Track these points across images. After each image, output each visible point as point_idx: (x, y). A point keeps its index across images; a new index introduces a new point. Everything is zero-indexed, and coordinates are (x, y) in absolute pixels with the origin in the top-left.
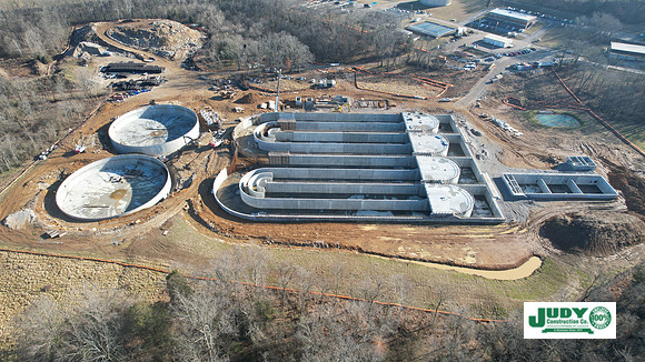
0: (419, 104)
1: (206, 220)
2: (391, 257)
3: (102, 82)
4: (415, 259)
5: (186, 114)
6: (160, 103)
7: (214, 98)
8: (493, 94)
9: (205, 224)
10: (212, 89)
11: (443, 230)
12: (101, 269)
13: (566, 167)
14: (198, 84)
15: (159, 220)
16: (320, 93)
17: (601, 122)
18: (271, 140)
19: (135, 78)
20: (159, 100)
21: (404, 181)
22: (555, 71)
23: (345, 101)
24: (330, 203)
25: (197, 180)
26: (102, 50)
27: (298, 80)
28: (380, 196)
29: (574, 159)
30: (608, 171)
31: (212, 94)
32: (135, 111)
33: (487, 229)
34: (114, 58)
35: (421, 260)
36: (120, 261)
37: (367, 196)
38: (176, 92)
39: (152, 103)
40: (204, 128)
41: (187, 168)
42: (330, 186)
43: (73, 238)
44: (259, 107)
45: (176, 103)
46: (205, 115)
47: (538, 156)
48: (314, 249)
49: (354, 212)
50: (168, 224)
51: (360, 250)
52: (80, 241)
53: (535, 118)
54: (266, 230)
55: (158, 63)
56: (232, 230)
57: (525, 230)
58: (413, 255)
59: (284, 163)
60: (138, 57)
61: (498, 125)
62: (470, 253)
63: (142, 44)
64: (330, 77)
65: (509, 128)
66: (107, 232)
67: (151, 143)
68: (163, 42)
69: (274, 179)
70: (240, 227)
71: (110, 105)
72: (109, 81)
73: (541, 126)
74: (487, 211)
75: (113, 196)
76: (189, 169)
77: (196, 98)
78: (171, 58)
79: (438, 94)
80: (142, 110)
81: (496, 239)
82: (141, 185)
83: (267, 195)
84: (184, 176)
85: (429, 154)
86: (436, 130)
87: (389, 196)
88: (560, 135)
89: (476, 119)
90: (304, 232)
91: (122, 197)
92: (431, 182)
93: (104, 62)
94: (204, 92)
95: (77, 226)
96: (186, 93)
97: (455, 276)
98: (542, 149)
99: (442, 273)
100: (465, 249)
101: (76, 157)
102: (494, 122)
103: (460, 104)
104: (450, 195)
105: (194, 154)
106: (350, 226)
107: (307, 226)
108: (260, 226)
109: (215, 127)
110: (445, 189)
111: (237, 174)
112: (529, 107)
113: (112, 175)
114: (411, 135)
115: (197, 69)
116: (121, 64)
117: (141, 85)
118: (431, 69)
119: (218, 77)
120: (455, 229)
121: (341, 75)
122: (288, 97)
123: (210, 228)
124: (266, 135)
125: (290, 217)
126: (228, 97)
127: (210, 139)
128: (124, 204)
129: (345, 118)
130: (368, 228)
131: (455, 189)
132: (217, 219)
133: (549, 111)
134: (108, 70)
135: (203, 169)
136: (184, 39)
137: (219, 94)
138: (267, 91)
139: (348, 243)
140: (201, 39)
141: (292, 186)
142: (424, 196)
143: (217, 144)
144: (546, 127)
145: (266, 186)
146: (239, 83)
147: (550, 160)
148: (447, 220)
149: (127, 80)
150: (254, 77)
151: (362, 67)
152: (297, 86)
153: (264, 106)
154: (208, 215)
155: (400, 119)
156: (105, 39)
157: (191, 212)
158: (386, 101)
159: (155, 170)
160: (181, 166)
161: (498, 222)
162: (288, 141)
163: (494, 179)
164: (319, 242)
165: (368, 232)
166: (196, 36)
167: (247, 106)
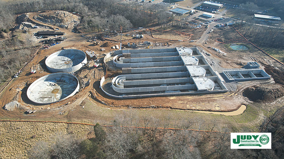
0: (181, 44)
1: (100, 100)
2: (185, 110)
3: (36, 41)
4: (195, 110)
5: (79, 53)
6: (66, 49)
7: (90, 45)
8: (211, 38)
9: (100, 102)
10: (88, 41)
11: (203, 97)
12: (58, 126)
13: (247, 67)
14: (81, 39)
15: (79, 101)
16: (138, 41)
17: (256, 47)
18: (121, 63)
19: (52, 38)
21: (182, 77)
22: (234, 27)
23: (149, 43)
24: (153, 89)
25: (92, 82)
26: (33, 26)
27: (126, 35)
28: (174, 84)
29: (250, 63)
30: (264, 67)
31: (89, 43)
32: (56, 53)
33: (221, 95)
34: (39, 29)
35: (197, 110)
36: (65, 121)
37: (168, 84)
38: (72, 43)
39: (63, 49)
40: (89, 59)
41: (85, 77)
42: (152, 81)
43: (40, 113)
44: (112, 48)
45: (73, 48)
46: (88, 53)
47: (235, 63)
48: (151, 109)
49: (164, 92)
50: (83, 103)
51: (171, 108)
52: (44, 114)
53: (230, 47)
54: (128, 102)
55: (60, 30)
56: (113, 103)
57: (237, 94)
58: (194, 108)
59: (129, 72)
60: (51, 28)
61: (216, 51)
62: (217, 105)
63: (52, 22)
64: (140, 33)
65: (221, 52)
66: (56, 109)
67: (65, 67)
68: (62, 21)
69: (126, 80)
70: (116, 102)
71: (42, 51)
72: (39, 40)
73: (233, 50)
74: (219, 87)
75: (53, 92)
76: (86, 78)
77: (82, 45)
78: (67, 28)
79: (188, 39)
80: (59, 52)
81: (226, 99)
82: (65, 86)
83: (125, 87)
84: (85, 81)
85: (191, 65)
86: (191, 54)
87: (177, 84)
88: (242, 54)
89: (207, 49)
90: (145, 102)
91: (57, 92)
92: (195, 76)
93: (36, 31)
94: (84, 43)
95: (40, 107)
96: (76, 44)
97: (213, 116)
98: (236, 60)
99: (207, 115)
100: (215, 104)
101: (32, 75)
102: (214, 50)
103: (199, 42)
104: (204, 81)
105: (87, 71)
106: (164, 98)
107: (146, 99)
108: (125, 101)
109: (94, 58)
110: (201, 79)
111: (109, 79)
112: (226, 42)
113: (51, 82)
114: (182, 57)
115: (79, 32)
116: (43, 32)
117: (55, 41)
118: (183, 28)
119: (90, 36)
120: (209, 96)
121: (144, 32)
122: (124, 43)
123: (102, 103)
124: (118, 60)
125: (138, 96)
126: (97, 45)
127: (92, 64)
128: (59, 96)
129: (151, 51)
130: (172, 98)
131: (206, 79)
132: (105, 99)
133: (235, 44)
134: (38, 35)
135: (93, 77)
136: (71, 19)
137: (92, 43)
138: (114, 41)
139: (165, 105)
140: (79, 19)
141: (135, 82)
142: (193, 83)
143: (97, 66)
144: (235, 51)
145: (124, 83)
146: (100, 38)
147: (240, 64)
148: (205, 92)
149: (48, 39)
150: (107, 35)
151: (153, 28)
152: (127, 38)
153: (114, 47)
154: (100, 98)
155: (175, 50)
156: (34, 21)
157: (92, 97)
158: (167, 43)
159: (70, 79)
160: (83, 76)
161: (226, 92)
162: (128, 62)
163: (220, 74)
164: (152, 106)
165: (173, 100)
166: (76, 18)
167: (106, 48)
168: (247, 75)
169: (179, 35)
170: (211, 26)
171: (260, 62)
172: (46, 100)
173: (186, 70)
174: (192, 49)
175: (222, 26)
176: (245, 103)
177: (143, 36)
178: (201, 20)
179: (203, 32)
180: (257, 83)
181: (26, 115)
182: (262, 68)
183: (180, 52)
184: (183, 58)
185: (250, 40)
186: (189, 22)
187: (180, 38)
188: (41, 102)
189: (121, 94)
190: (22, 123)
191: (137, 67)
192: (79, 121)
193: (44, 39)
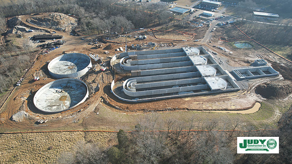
0: (186, 43)
1: (114, 105)
3: (34, 45)
4: (212, 110)
5: (83, 57)
6: (68, 53)
7: (92, 48)
8: (214, 36)
9: (114, 107)
10: (89, 44)
11: (218, 96)
12: (75, 135)
13: (255, 64)
14: (82, 42)
15: (92, 108)
16: (141, 42)
17: (259, 45)
18: (128, 65)
19: (50, 41)
20: (66, 52)
21: (193, 77)
22: (235, 25)
23: (154, 44)
24: (166, 90)
25: (101, 87)
26: (27, 30)
27: (129, 37)
28: (185, 85)
29: (257, 60)
30: (271, 64)
31: (90, 46)
32: (57, 58)
33: (235, 94)
34: (34, 33)
35: (214, 110)
36: (81, 129)
37: (180, 86)
38: (72, 47)
39: (64, 53)
40: (94, 62)
42: (164, 83)
43: (52, 122)
44: (116, 50)
45: (75, 52)
46: (92, 56)
47: (243, 61)
48: (168, 111)
49: (177, 93)
50: (97, 109)
51: (187, 109)
52: (56, 123)
53: (234, 45)
54: (143, 106)
55: (58, 34)
56: (127, 108)
57: (249, 92)
58: (210, 108)
59: (138, 75)
60: (47, 31)
61: (221, 49)
62: (232, 104)
63: (47, 25)
64: (142, 34)
65: (227, 50)
66: (69, 117)
67: (69, 72)
68: (58, 23)
69: (138, 83)
70: (131, 106)
71: (42, 56)
72: (37, 44)
73: (238, 48)
74: (230, 86)
75: (61, 99)
76: (95, 82)
77: (84, 49)
78: (64, 31)
79: (191, 38)
80: (60, 57)
82: (73, 93)
83: (137, 90)
84: (94, 86)
85: (201, 65)
86: (198, 54)
87: (189, 85)
88: (247, 51)
90: (161, 105)
91: (66, 100)
92: (206, 76)
93: (31, 35)
94: (86, 46)
95: (51, 116)
96: (77, 47)
97: (231, 115)
98: (242, 57)
99: (225, 114)
100: (230, 103)
101: (36, 83)
102: (219, 48)
103: (204, 41)
104: (216, 81)
105: (95, 75)
106: (179, 100)
107: (161, 102)
108: (140, 104)
109: (99, 62)
110: (213, 79)
111: (118, 82)
112: (230, 41)
113: (56, 89)
115: (78, 35)
116: (39, 36)
117: (54, 45)
118: (185, 28)
119: (90, 38)
120: (223, 95)
121: (146, 33)
122: (128, 45)
123: (117, 108)
124: (125, 62)
125: (153, 99)
126: (99, 47)
127: (98, 68)
128: (68, 103)
129: (158, 52)
130: (187, 99)
131: (217, 78)
132: (119, 104)
133: (238, 41)
134: (34, 39)
135: (101, 81)
136: (68, 22)
137: (94, 46)
138: (116, 43)
139: (181, 107)
140: (76, 21)
141: (147, 85)
142: (205, 83)
143: (104, 69)
144: (240, 49)
145: (135, 86)
146: (101, 40)
147: (248, 62)
148: (218, 92)
149: (46, 43)
150: (108, 37)
151: (154, 29)
152: (129, 40)
153: (118, 50)
154: (114, 103)
155: (182, 50)
156: (27, 24)
157: (105, 102)
158: (172, 43)
159: (77, 85)
160: (91, 81)
161: (238, 90)
162: (136, 65)
163: (230, 72)
164: (169, 108)
165: (188, 101)
166: (73, 20)
167: (110, 50)
168: (256, 72)
169: (182, 34)
170: (213, 24)
171: (266, 59)
172: (54, 109)
173: (197, 70)
174: (199, 48)
175: (224, 25)
176: (259, 100)
177: (146, 37)
178: (202, 19)
179: (206, 31)
180: (267, 80)
181: (37, 126)
182: (269, 65)
183: (187, 52)
184: (192, 58)
185: (252, 38)
186: (190, 21)
187: (184, 38)
188: (49, 111)
189: (134, 98)
190: (35, 134)
191: (145, 70)
192: (96, 129)
193: (42, 44)
